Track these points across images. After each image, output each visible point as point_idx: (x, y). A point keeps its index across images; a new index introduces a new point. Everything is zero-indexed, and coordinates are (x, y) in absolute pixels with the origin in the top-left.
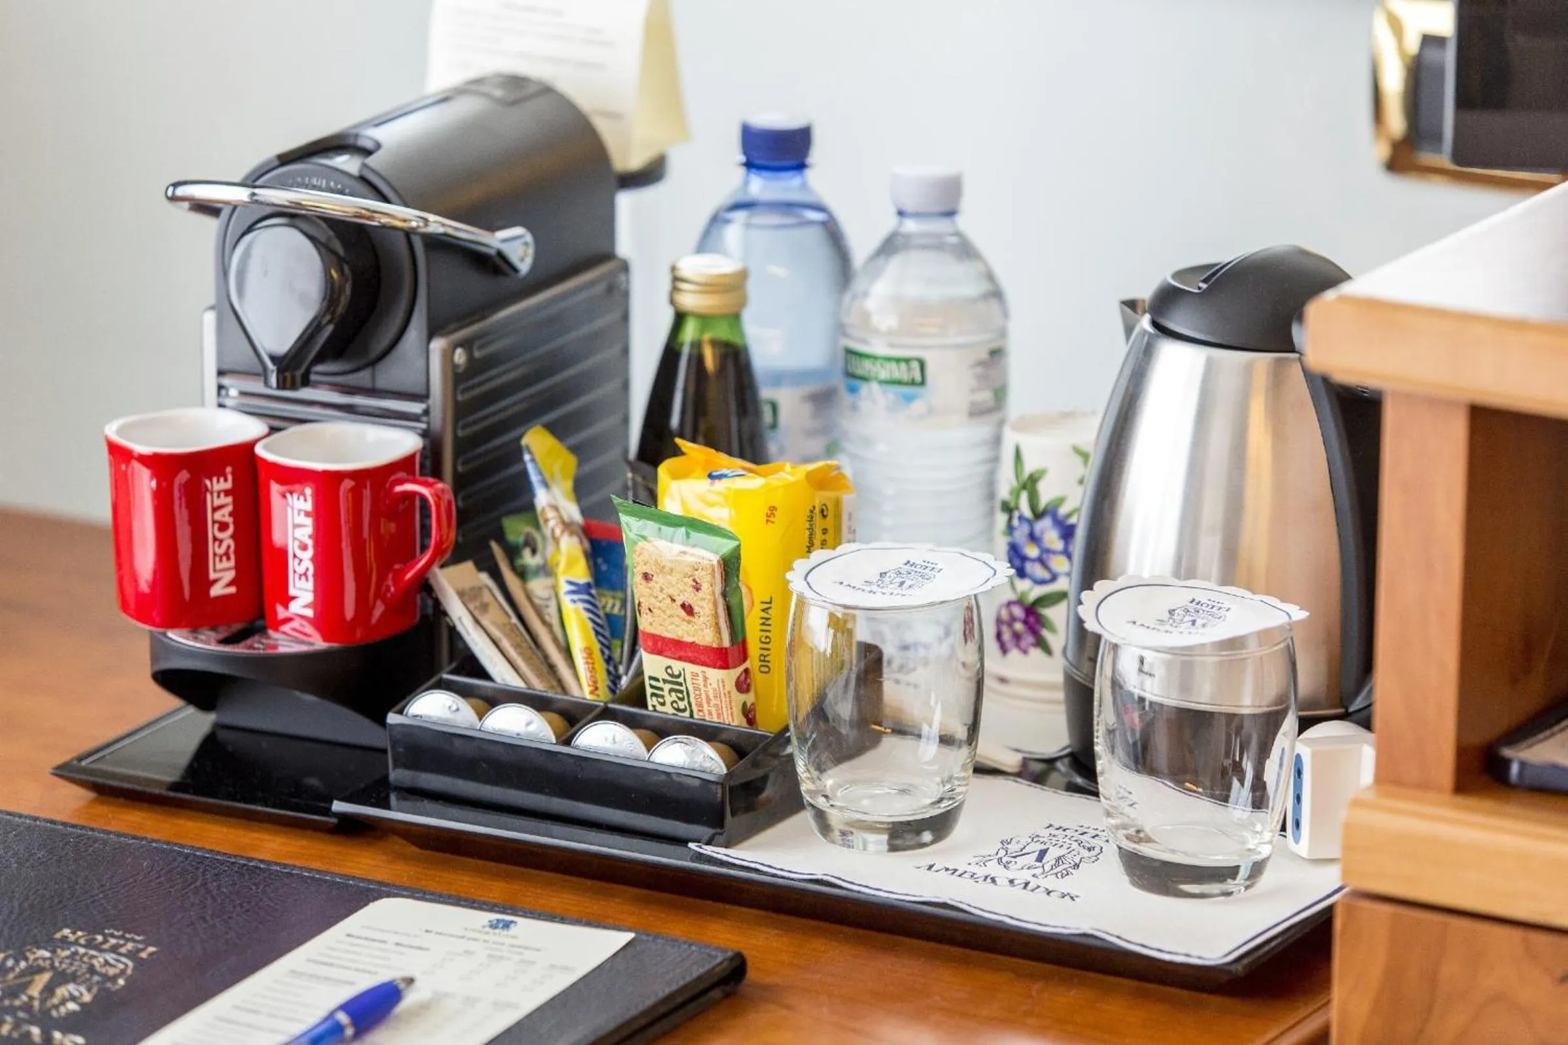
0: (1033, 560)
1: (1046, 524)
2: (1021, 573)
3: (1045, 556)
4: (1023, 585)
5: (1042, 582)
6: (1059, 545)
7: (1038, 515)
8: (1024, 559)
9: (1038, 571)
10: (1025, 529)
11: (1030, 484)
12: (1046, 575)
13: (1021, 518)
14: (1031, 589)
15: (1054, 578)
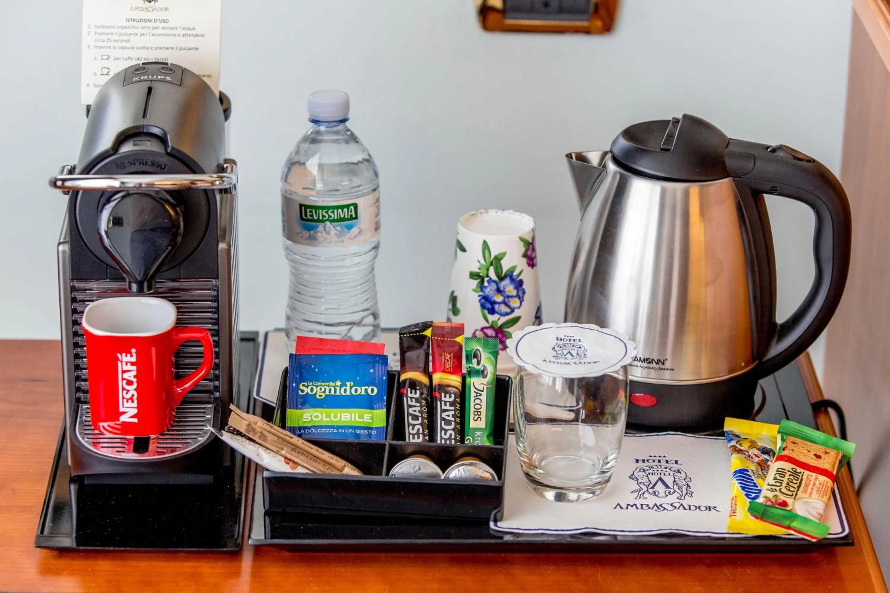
0: (499, 303)
1: (507, 281)
2: (492, 311)
3: (506, 300)
4: (492, 318)
5: (507, 314)
6: (514, 293)
7: (502, 279)
8: (493, 303)
9: (504, 309)
10: (494, 286)
11: (497, 261)
12: (508, 310)
13: (490, 281)
14: (499, 319)
15: (513, 311)
